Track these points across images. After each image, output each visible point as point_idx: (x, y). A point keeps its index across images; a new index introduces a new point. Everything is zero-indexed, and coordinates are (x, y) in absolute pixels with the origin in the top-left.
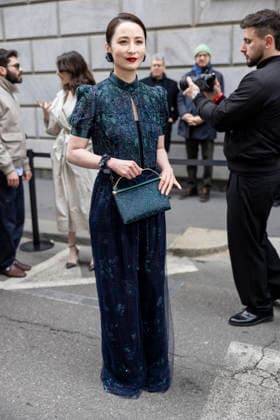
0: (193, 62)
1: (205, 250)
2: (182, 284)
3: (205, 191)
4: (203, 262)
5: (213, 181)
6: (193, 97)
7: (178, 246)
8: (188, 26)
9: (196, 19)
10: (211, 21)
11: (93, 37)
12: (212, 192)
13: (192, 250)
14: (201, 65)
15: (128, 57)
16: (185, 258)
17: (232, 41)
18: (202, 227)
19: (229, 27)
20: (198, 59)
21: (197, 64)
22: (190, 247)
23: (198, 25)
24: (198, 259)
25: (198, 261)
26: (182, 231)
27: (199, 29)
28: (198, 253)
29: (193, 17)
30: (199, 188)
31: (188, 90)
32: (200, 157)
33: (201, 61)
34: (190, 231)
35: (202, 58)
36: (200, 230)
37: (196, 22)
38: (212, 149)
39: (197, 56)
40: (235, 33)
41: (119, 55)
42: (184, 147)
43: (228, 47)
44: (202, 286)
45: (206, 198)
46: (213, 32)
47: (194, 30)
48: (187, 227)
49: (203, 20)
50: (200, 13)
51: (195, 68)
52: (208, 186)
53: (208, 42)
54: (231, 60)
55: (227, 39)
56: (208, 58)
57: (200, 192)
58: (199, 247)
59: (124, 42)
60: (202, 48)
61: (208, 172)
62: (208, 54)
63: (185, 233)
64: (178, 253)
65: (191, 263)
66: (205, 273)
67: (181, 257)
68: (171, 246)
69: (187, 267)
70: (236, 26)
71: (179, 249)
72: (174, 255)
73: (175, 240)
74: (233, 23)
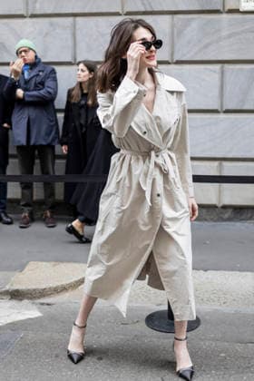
1: (51, 289)
4: (48, 304)
7: (16, 287)
8: (22, 16)
9: (30, 7)
10: (49, 12)
16: (26, 302)
17: (74, 35)
19: (71, 19)
22: (32, 286)
23: (33, 16)
24: (42, 301)
25: (42, 304)
26: (21, 268)
27: (34, 20)
28: (43, 293)
29: (27, 4)
34: (32, 265)
37: (30, 13)
40: (77, 27)
43: (70, 43)
44: (49, 334)
46: (51, 24)
47: (28, 20)
48: (28, 262)
49: (35, 13)
50: (36, 1)
54: (75, 59)
55: (67, 35)
58: (43, 286)
63: (26, 270)
64: (16, 295)
65: (34, 307)
66: (52, 318)
67: (21, 300)
68: (7, 287)
69: (28, 312)
70: (78, 19)
71: (17, 291)
72: (12, 298)
73: (12, 279)
74: (75, 15)
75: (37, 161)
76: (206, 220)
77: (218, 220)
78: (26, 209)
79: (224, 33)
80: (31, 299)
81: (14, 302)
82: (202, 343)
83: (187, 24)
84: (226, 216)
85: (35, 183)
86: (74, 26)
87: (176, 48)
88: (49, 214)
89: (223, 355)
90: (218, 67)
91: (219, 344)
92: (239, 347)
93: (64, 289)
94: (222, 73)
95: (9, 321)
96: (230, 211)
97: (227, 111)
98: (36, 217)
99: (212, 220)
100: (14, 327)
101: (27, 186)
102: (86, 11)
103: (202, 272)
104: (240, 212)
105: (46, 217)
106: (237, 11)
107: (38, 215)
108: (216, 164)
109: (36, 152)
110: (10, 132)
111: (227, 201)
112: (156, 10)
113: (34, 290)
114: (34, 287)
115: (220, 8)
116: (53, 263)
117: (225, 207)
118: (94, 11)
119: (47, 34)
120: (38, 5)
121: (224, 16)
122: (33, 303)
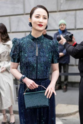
0: (58, 28)
1: (66, 114)
3: (65, 87)
4: (65, 120)
5: (69, 83)
6: (64, 44)
10: (66, 9)
11: (11, 17)
12: (68, 88)
13: (60, 114)
14: (62, 29)
15: (39, 24)
17: (75, 18)
18: (64, 104)
19: (74, 12)
20: (60, 27)
21: (60, 29)
23: (60, 11)
25: (63, 119)
27: (60, 13)
28: (63, 116)
29: (58, 7)
30: (62, 86)
31: (61, 40)
33: (62, 28)
35: (62, 26)
36: (63, 105)
37: (59, 10)
38: (68, 68)
39: (60, 25)
41: (35, 23)
43: (74, 21)
45: (66, 90)
46: (67, 14)
47: (58, 13)
49: (62, 9)
50: (61, 5)
51: (59, 31)
52: (66, 85)
53: (64, 19)
54: (76, 27)
55: (73, 18)
56: (65, 26)
57: (63, 88)
58: (63, 113)
59: (38, 17)
60: (62, 21)
61: (66, 79)
62: (65, 25)
69: (58, 122)
70: (78, 12)
74: (76, 10)
86: (76, 14)
93: (70, 114)
102: (81, 8)
116: (67, 105)
120: (62, 7)
122: (59, 119)
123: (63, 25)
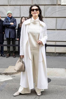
2: (8, 84)
4: (14, 76)
7: (6, 72)
8: (7, 5)
16: (9, 75)
17: (20, 10)
19: (19, 6)
20: (8, 15)
25: (13, 76)
26: (7, 67)
28: (13, 73)
29: (8, 2)
32: (11, 43)
33: (9, 16)
34: (10, 67)
37: (9, 5)
39: (8, 14)
40: (21, 8)
42: (6, 41)
43: (19, 12)
44: (14, 83)
46: (14, 7)
63: (9, 68)
64: (6, 74)
65: (11, 77)
66: (15, 80)
67: (7, 75)
68: (4, 72)
69: (9, 78)
70: (21, 6)
71: (7, 73)
72: (5, 75)
73: (5, 70)
74: (20, 5)
75: (11, 41)
76: (52, 56)
77: (55, 56)
78: (8, 53)
79: (57, 10)
80: (10, 75)
81: (6, 76)
82: (52, 85)
83: (48, 8)
84: (57, 55)
85: (10, 47)
86: (20, 8)
87: (45, 14)
88: (14, 54)
89: (56, 88)
90: (55, 19)
91: (56, 85)
92: (60, 86)
94: (56, 20)
95: (4, 80)
96: (58, 54)
97: (58, 30)
98: (11, 55)
99: (53, 56)
100: (6, 82)
101: (9, 48)
102: (23, 4)
103: (51, 68)
104: (60, 54)
105: (13, 55)
106: (60, 5)
107: (11, 54)
108: (55, 42)
109: (11, 39)
110: (5, 35)
111: (57, 51)
112: (40, 4)
113: (11, 73)
114: (11, 72)
115: (56, 4)
117: (57, 53)
118: (25, 4)
119: (13, 10)
120: (11, 3)
121: (57, 6)
122: (10, 76)
123: (10, 14)
